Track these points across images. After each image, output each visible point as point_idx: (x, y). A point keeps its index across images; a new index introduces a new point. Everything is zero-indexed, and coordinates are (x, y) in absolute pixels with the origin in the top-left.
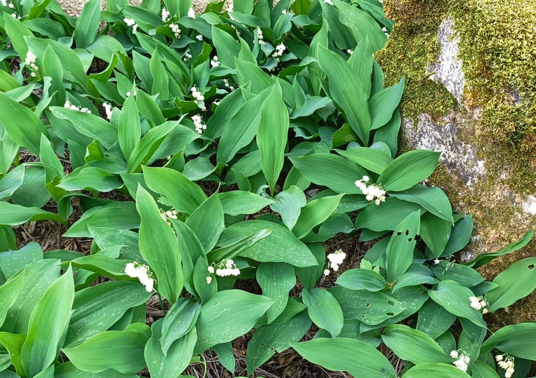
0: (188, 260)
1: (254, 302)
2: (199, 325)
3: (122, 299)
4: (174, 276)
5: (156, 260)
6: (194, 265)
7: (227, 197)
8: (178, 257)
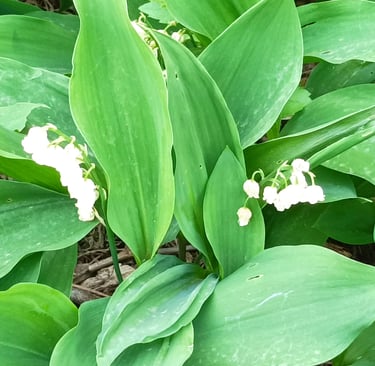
0: (192, 152)
1: (353, 284)
2: (201, 322)
3: (17, 229)
4: (152, 190)
5: (112, 142)
6: (209, 173)
7: (321, 18)
8: (166, 137)
